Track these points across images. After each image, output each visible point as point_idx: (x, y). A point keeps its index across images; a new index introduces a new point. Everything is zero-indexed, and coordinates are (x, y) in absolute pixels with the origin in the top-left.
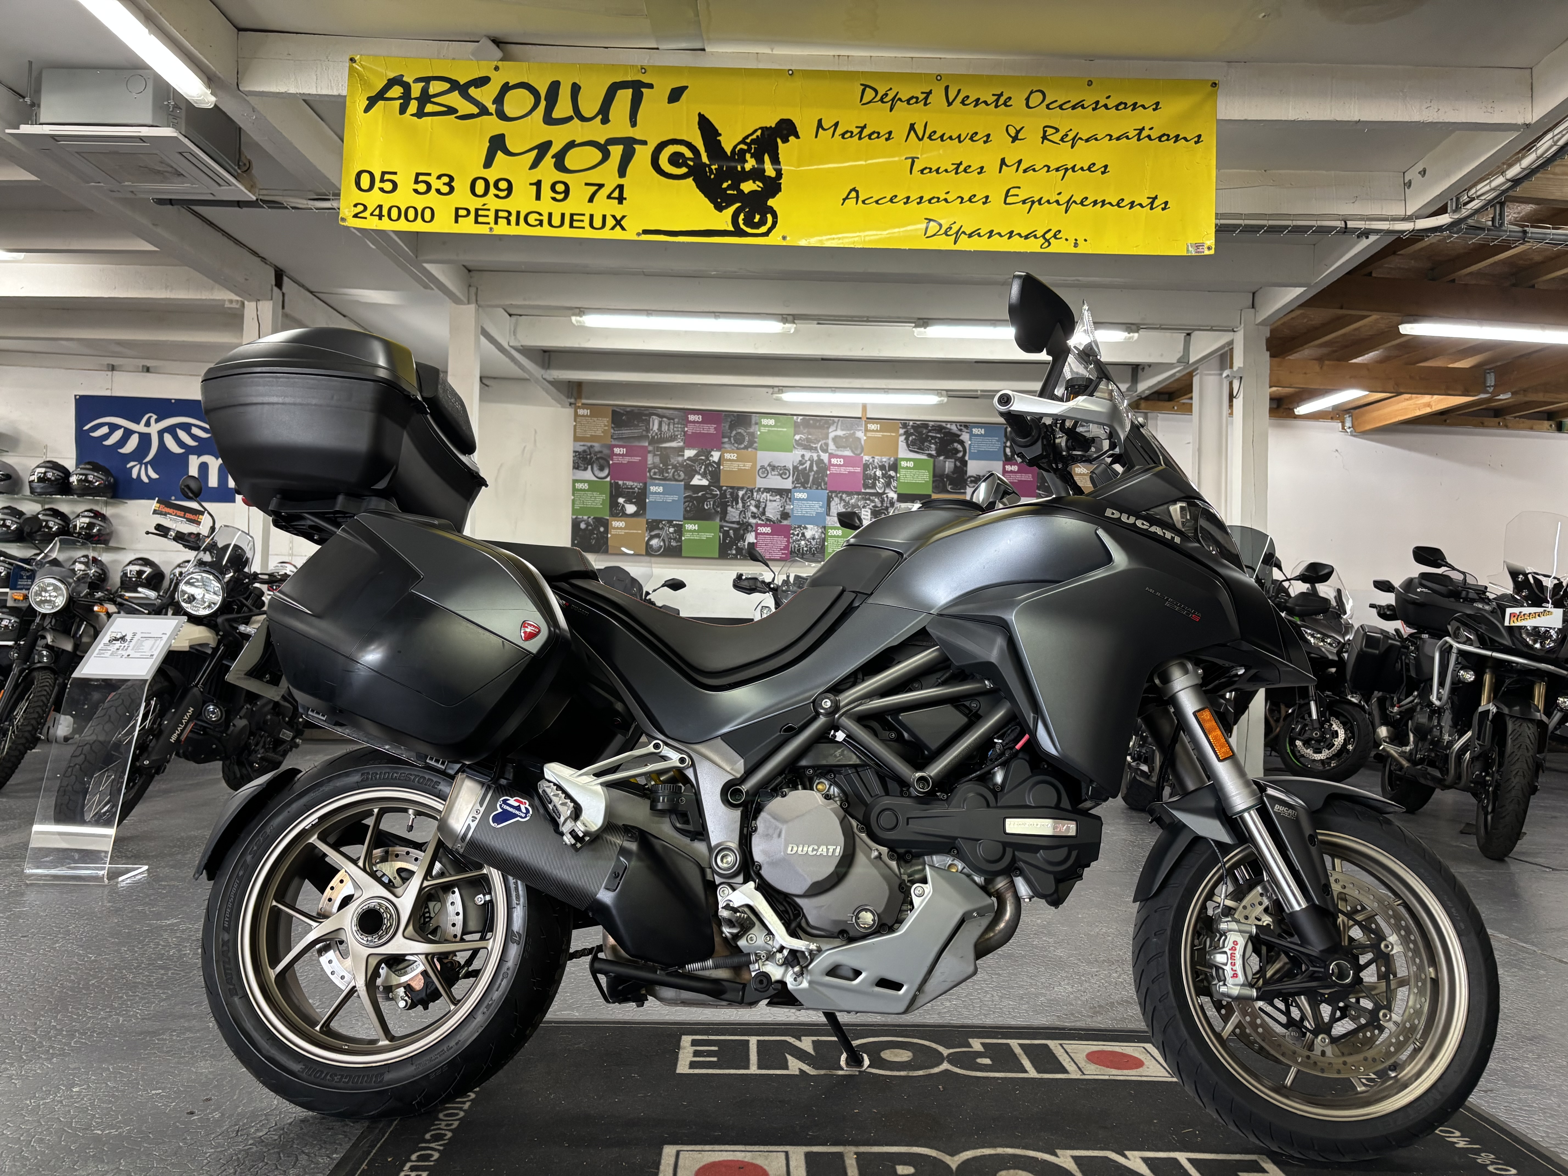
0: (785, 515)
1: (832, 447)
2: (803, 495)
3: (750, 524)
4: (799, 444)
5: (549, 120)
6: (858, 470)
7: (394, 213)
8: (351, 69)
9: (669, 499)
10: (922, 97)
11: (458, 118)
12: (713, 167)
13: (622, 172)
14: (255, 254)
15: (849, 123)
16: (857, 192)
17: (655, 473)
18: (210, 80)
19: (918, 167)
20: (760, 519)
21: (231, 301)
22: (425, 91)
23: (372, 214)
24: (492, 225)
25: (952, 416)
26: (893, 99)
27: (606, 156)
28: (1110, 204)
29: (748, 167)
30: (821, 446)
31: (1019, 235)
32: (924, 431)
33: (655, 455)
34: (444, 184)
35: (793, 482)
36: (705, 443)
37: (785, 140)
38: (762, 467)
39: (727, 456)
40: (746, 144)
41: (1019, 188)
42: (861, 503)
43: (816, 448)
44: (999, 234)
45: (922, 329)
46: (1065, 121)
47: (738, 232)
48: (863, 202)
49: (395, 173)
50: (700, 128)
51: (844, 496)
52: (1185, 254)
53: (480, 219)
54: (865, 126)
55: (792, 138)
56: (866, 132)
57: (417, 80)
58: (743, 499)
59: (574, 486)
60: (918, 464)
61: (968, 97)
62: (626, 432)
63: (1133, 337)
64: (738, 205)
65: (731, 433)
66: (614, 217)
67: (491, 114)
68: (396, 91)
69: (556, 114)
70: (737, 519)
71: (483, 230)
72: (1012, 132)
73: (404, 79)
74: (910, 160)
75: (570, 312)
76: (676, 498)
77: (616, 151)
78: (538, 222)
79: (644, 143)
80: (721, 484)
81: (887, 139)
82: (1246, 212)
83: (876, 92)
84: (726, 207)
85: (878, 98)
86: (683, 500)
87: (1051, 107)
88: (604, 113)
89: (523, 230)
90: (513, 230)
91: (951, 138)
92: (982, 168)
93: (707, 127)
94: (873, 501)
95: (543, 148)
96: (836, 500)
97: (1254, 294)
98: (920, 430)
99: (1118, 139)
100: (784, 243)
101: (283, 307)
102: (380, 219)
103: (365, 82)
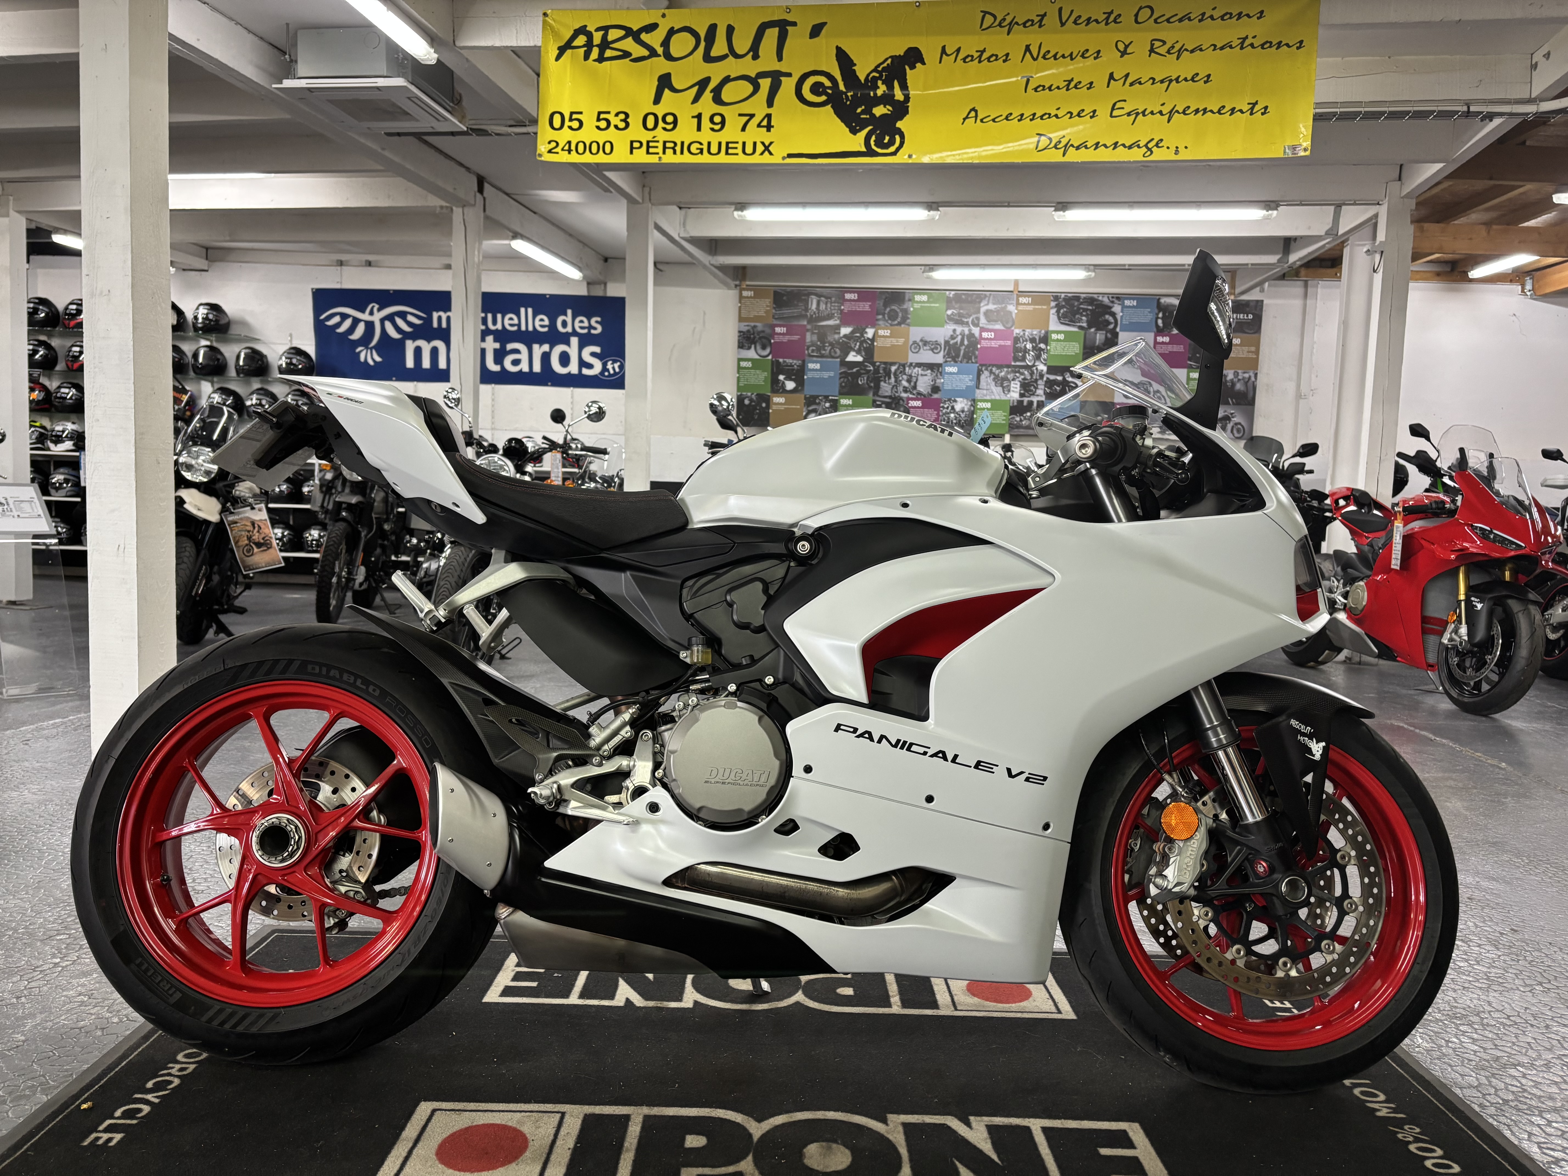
0: (935, 389)
1: (983, 321)
2: (954, 369)
3: (901, 399)
4: (950, 318)
5: (708, 58)
6: (1009, 343)
7: (581, 148)
8: (544, 22)
9: (826, 375)
10: (1037, 19)
11: (632, 60)
12: (849, 94)
13: (770, 103)
14: (461, 165)
15: (970, 46)
16: (976, 112)
17: (813, 351)
18: (432, 39)
19: (1032, 85)
20: (911, 393)
21: (442, 207)
22: (604, 37)
23: (563, 150)
24: (661, 155)
25: (1103, 288)
26: (1010, 24)
27: (757, 88)
28: (1212, 111)
29: (879, 92)
30: (973, 321)
31: (1124, 145)
32: (1076, 304)
33: (813, 333)
34: (621, 120)
35: (944, 357)
36: (860, 321)
37: (913, 67)
38: (915, 342)
39: (881, 332)
40: (877, 72)
41: (1125, 101)
42: (1010, 376)
43: (967, 323)
44: (1105, 146)
45: (1061, 213)
46: (1172, 35)
47: (870, 153)
48: (982, 121)
49: (581, 113)
50: (837, 60)
51: (994, 369)
52: (1282, 155)
53: (651, 150)
54: (984, 50)
55: (918, 65)
56: (985, 56)
57: (598, 30)
58: (895, 374)
59: (739, 364)
60: (1069, 337)
61: (1080, 17)
62: (786, 312)
63: (1271, 215)
64: (870, 128)
65: (885, 309)
66: (763, 143)
67: (660, 56)
68: (581, 40)
69: (714, 53)
70: (889, 394)
71: (653, 159)
72: (1121, 47)
73: (588, 29)
74: (1025, 79)
75: (733, 207)
76: (832, 374)
77: (765, 84)
78: (698, 151)
79: (789, 75)
80: (875, 360)
81: (1004, 61)
82: (1367, 100)
83: (995, 17)
84: (860, 131)
85: (997, 23)
86: (838, 376)
87: (1159, 21)
88: (755, 51)
89: (687, 158)
90: (678, 159)
91: (1063, 56)
92: (1091, 83)
93: (844, 59)
94: (1022, 374)
95: (703, 84)
96: (986, 373)
97: (1401, 166)
98: (1072, 302)
99: (1222, 48)
100: (910, 161)
101: (484, 210)
102: (569, 153)
103: (556, 34)
